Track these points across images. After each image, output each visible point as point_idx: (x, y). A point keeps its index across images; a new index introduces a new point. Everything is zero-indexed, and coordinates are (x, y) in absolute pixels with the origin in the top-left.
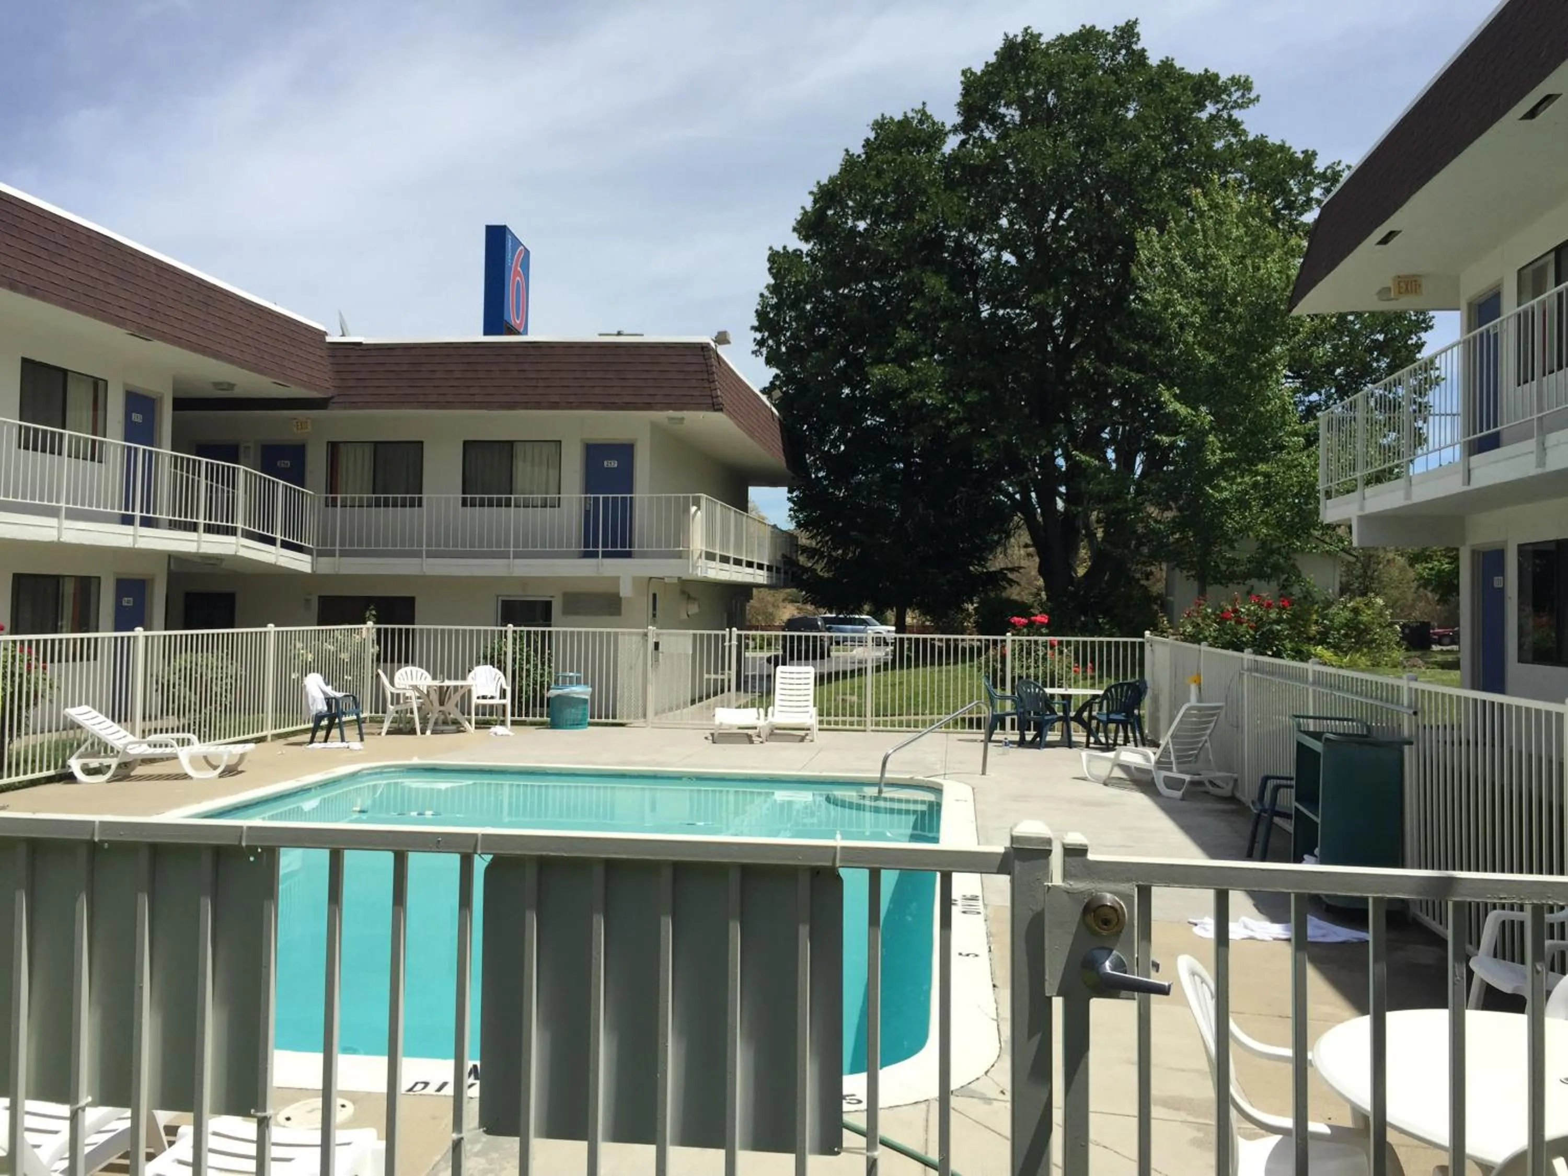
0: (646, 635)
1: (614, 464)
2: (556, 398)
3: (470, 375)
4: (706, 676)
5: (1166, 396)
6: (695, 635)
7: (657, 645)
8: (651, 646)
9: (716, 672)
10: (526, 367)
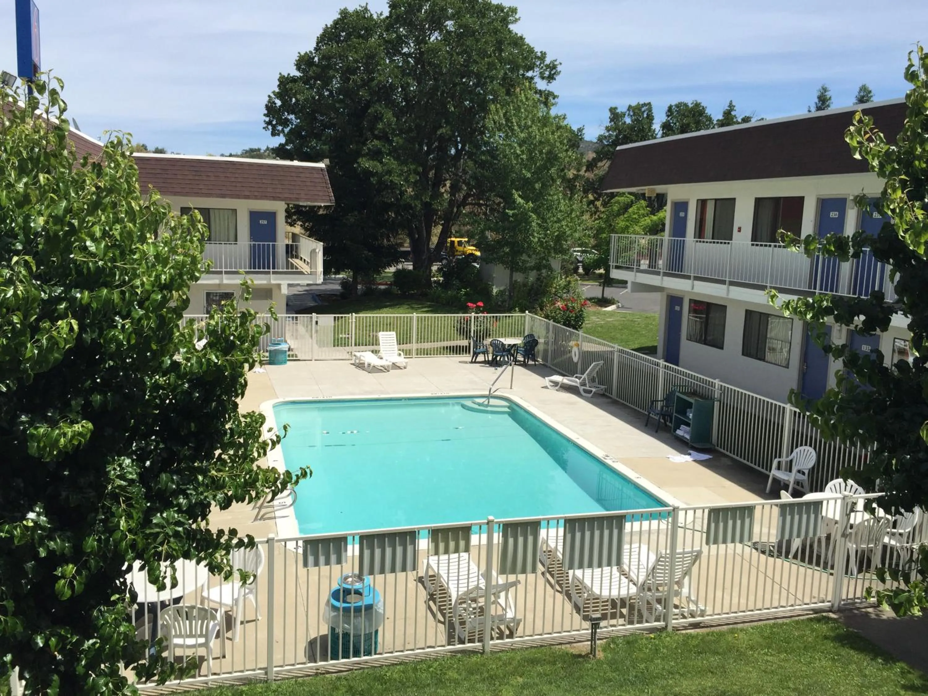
0: (311, 318)
1: (265, 222)
2: (247, 193)
3: (197, 178)
4: (340, 336)
5: (516, 196)
6: (335, 317)
7: (317, 323)
8: (314, 323)
9: (345, 334)
10: (228, 175)
